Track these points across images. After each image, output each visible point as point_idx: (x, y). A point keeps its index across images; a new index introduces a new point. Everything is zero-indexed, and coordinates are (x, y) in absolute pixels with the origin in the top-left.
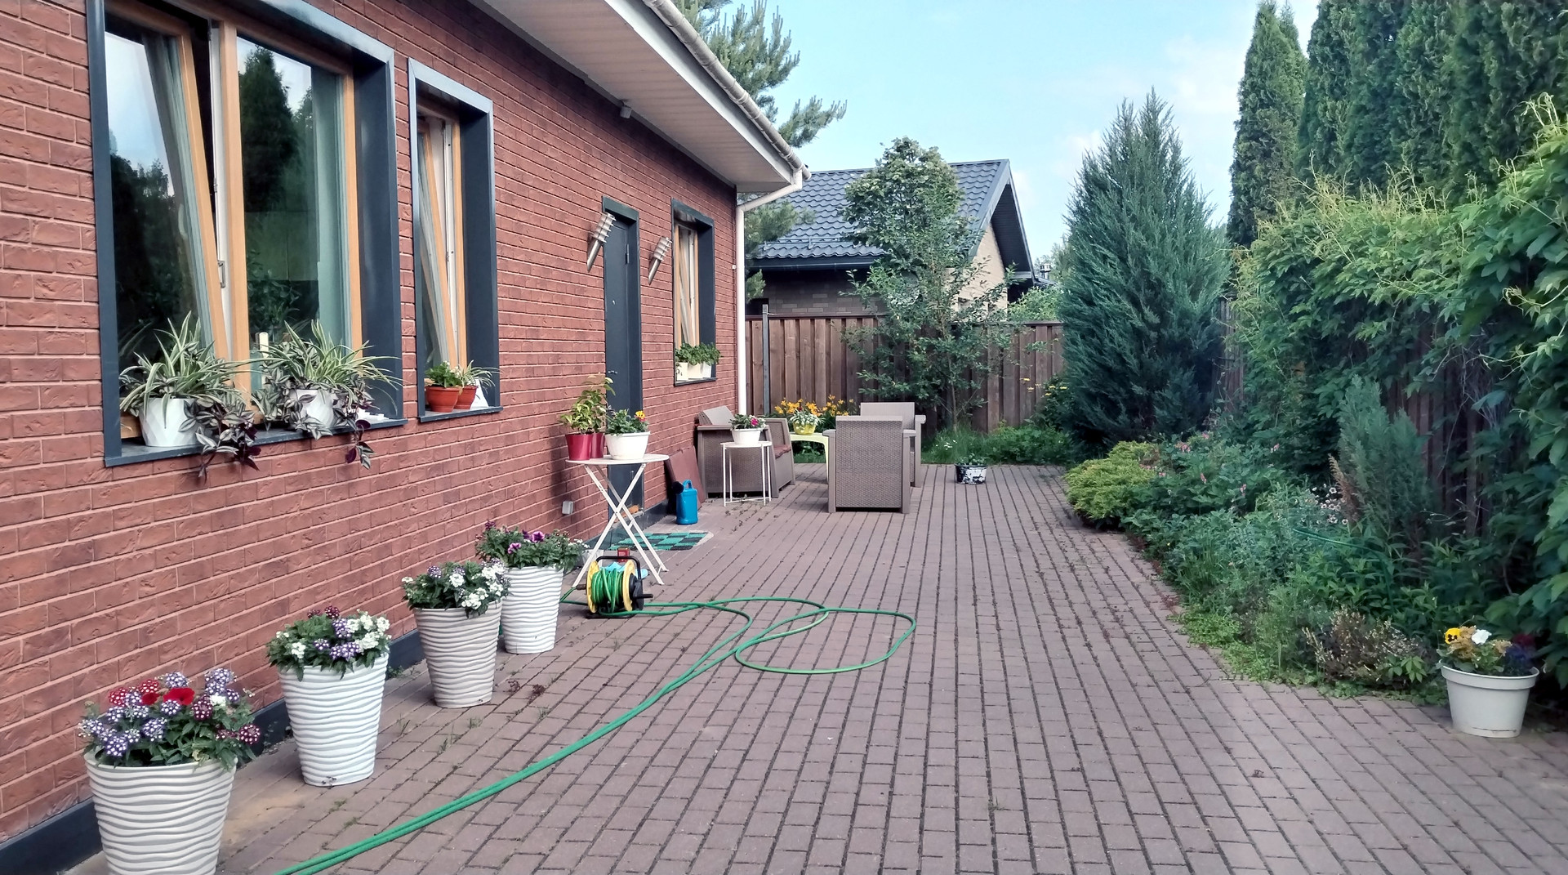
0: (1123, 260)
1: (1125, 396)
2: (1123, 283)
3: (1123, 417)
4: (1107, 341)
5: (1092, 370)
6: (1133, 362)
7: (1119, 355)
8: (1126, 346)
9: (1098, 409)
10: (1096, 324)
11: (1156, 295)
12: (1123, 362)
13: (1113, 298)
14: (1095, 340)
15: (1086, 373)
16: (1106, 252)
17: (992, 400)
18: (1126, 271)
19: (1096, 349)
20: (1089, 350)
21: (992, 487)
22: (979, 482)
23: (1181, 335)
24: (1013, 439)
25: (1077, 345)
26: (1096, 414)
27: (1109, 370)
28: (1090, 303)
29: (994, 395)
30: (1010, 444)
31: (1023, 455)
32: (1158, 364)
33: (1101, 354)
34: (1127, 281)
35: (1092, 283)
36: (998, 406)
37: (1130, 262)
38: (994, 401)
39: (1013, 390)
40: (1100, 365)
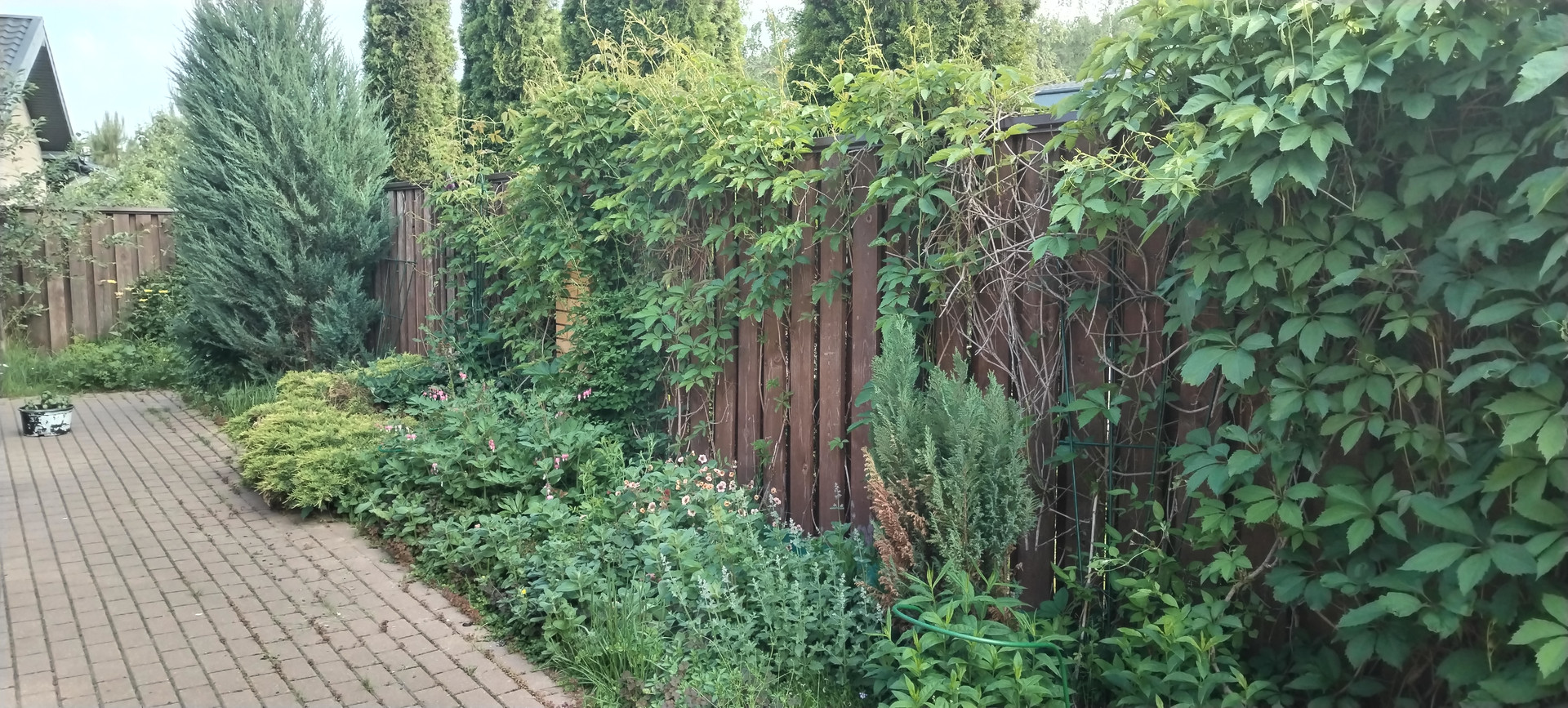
0: (265, 134)
1: (274, 307)
2: (268, 163)
3: (272, 334)
4: (248, 236)
5: (228, 274)
6: (286, 265)
7: (266, 255)
8: (278, 245)
9: (235, 324)
10: (231, 215)
11: (311, 180)
12: (272, 263)
13: (255, 181)
14: (230, 235)
15: (219, 278)
16: (240, 121)
17: (57, 308)
18: (270, 147)
19: (231, 246)
20: (222, 248)
21: (83, 437)
22: (61, 432)
23: (346, 231)
24: (97, 359)
25: (203, 241)
26: (234, 331)
27: (251, 274)
28: (221, 186)
29: (58, 300)
30: (93, 365)
31: (113, 380)
32: (318, 267)
33: (239, 252)
34: (272, 161)
35: (223, 160)
36: (64, 314)
37: (276, 136)
38: (58, 308)
39: (85, 292)
40: (240, 269)
